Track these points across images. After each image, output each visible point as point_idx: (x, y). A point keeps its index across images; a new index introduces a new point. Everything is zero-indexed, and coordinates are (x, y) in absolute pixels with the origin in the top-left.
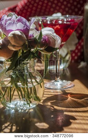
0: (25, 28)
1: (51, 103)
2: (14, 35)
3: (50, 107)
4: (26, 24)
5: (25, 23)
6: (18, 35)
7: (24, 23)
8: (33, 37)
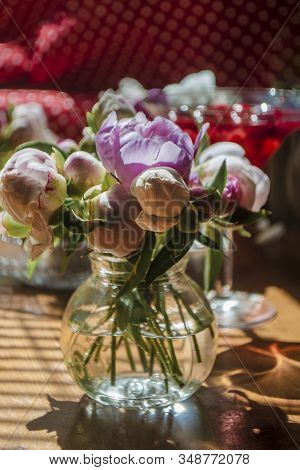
0: (184, 157)
1: (232, 378)
2: (156, 184)
3: (232, 395)
4: (184, 146)
5: (183, 141)
6: (168, 185)
7: (179, 143)
8: (200, 184)
